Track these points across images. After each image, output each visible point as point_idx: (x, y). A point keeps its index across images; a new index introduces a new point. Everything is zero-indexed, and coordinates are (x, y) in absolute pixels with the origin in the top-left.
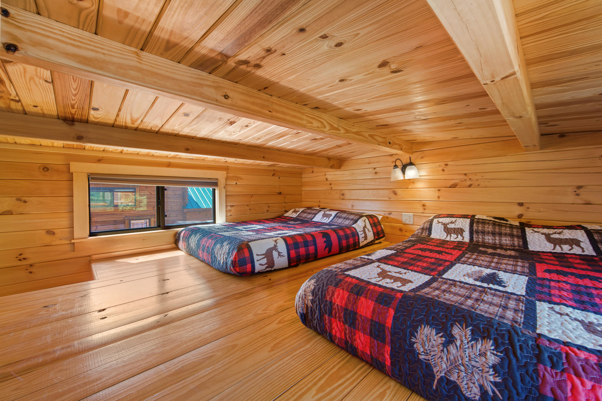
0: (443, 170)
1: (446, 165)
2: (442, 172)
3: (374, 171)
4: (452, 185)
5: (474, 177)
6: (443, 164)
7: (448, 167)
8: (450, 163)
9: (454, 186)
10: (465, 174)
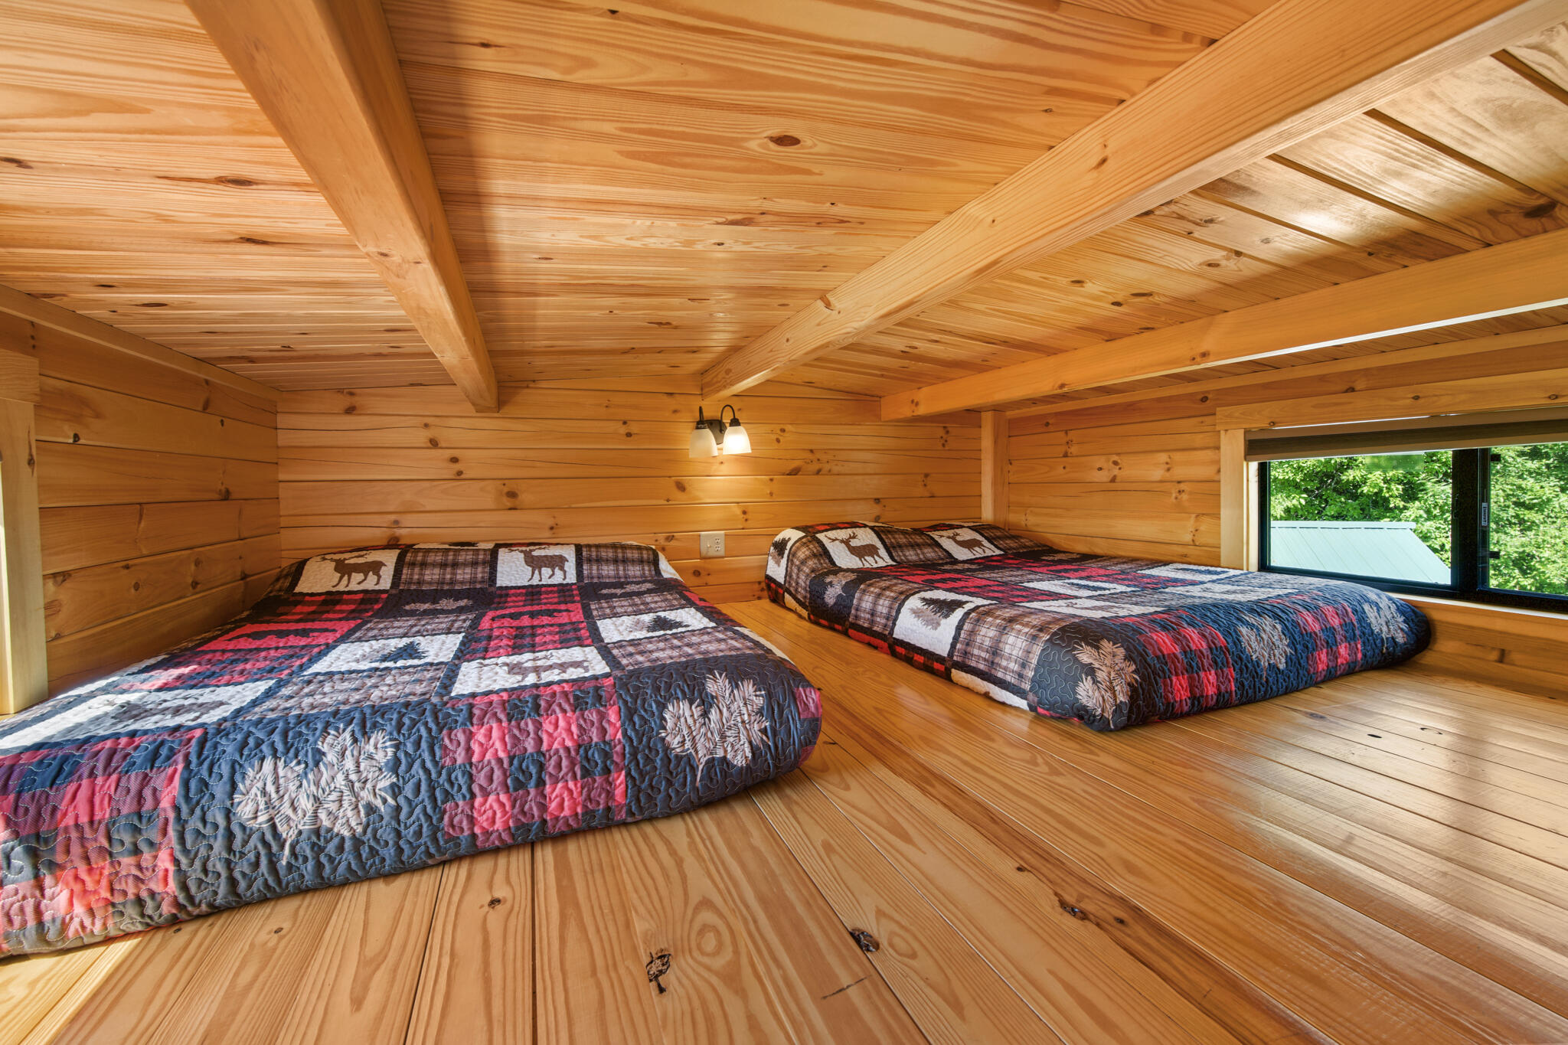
0: (778, 441)
1: (783, 431)
2: (776, 445)
3: (623, 430)
4: (793, 470)
5: (824, 457)
6: (778, 428)
7: (786, 434)
8: (788, 428)
9: (795, 472)
10: (812, 451)
